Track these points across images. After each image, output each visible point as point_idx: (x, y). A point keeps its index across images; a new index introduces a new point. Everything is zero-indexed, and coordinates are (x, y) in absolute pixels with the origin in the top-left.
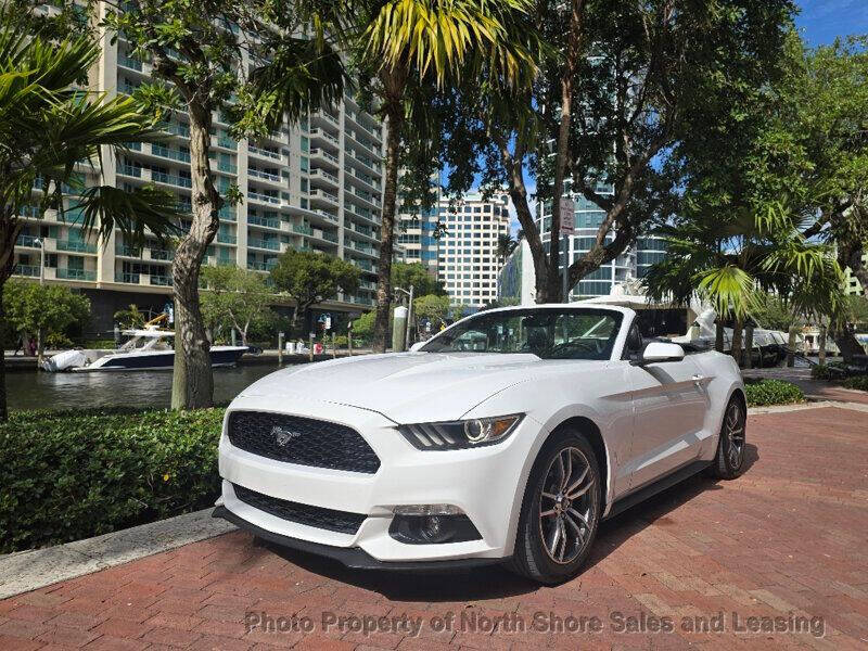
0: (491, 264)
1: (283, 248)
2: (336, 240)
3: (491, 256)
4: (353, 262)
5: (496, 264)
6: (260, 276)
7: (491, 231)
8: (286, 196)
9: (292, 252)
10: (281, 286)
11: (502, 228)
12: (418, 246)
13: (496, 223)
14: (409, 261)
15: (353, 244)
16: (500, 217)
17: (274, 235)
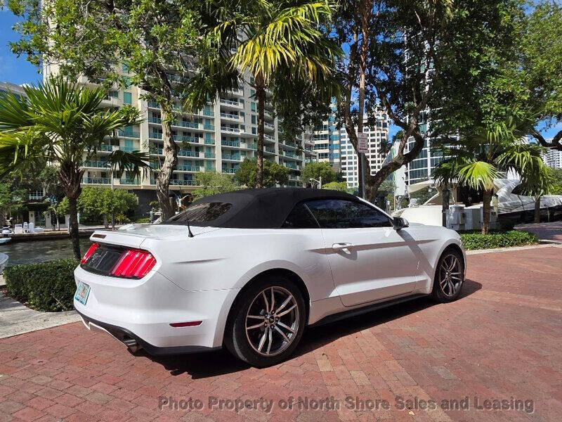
0: (376, 159)
1: (242, 159)
2: (274, 151)
3: (376, 154)
4: (285, 164)
5: (380, 159)
6: (229, 177)
7: (376, 138)
8: (243, 127)
9: (247, 161)
10: (242, 182)
11: (383, 135)
12: (327, 151)
13: (379, 132)
14: (320, 160)
15: (284, 153)
16: (381, 128)
17: (237, 151)
